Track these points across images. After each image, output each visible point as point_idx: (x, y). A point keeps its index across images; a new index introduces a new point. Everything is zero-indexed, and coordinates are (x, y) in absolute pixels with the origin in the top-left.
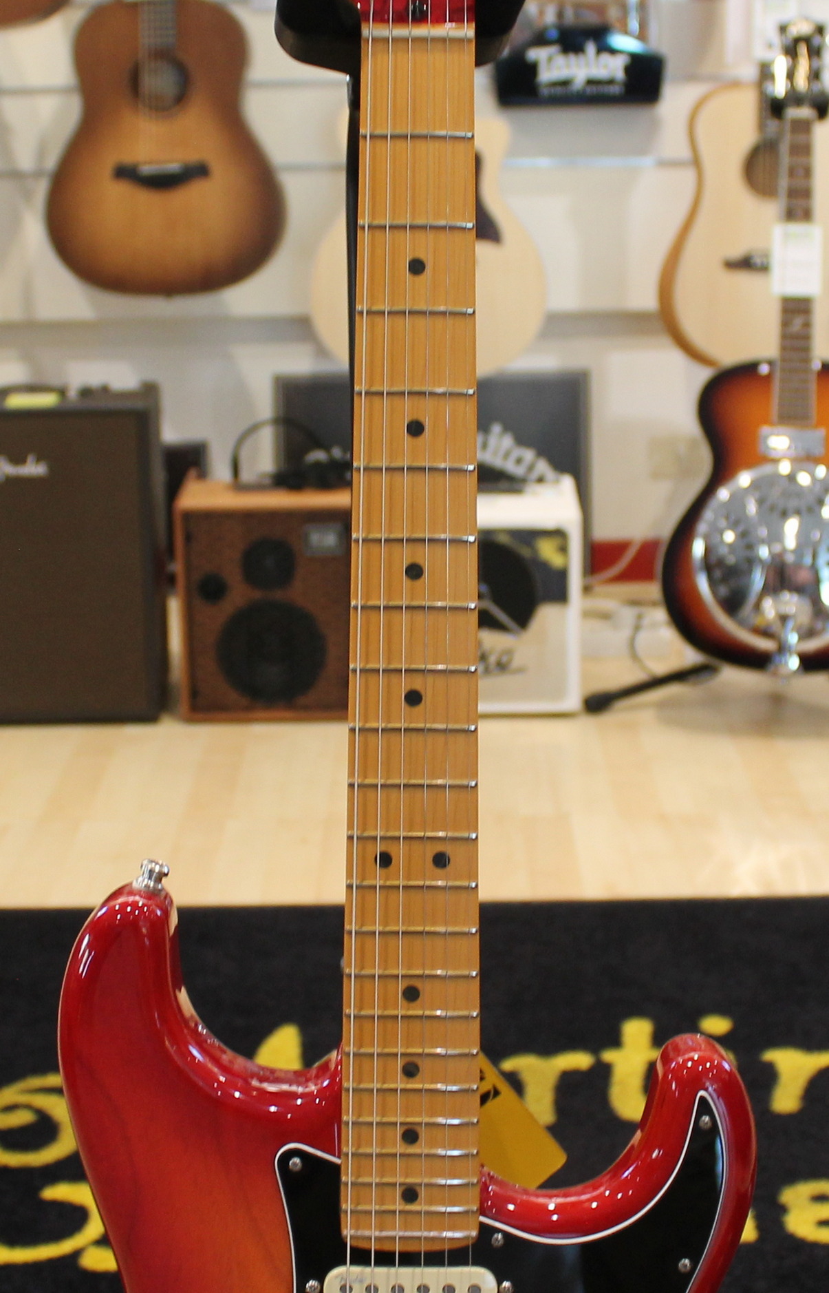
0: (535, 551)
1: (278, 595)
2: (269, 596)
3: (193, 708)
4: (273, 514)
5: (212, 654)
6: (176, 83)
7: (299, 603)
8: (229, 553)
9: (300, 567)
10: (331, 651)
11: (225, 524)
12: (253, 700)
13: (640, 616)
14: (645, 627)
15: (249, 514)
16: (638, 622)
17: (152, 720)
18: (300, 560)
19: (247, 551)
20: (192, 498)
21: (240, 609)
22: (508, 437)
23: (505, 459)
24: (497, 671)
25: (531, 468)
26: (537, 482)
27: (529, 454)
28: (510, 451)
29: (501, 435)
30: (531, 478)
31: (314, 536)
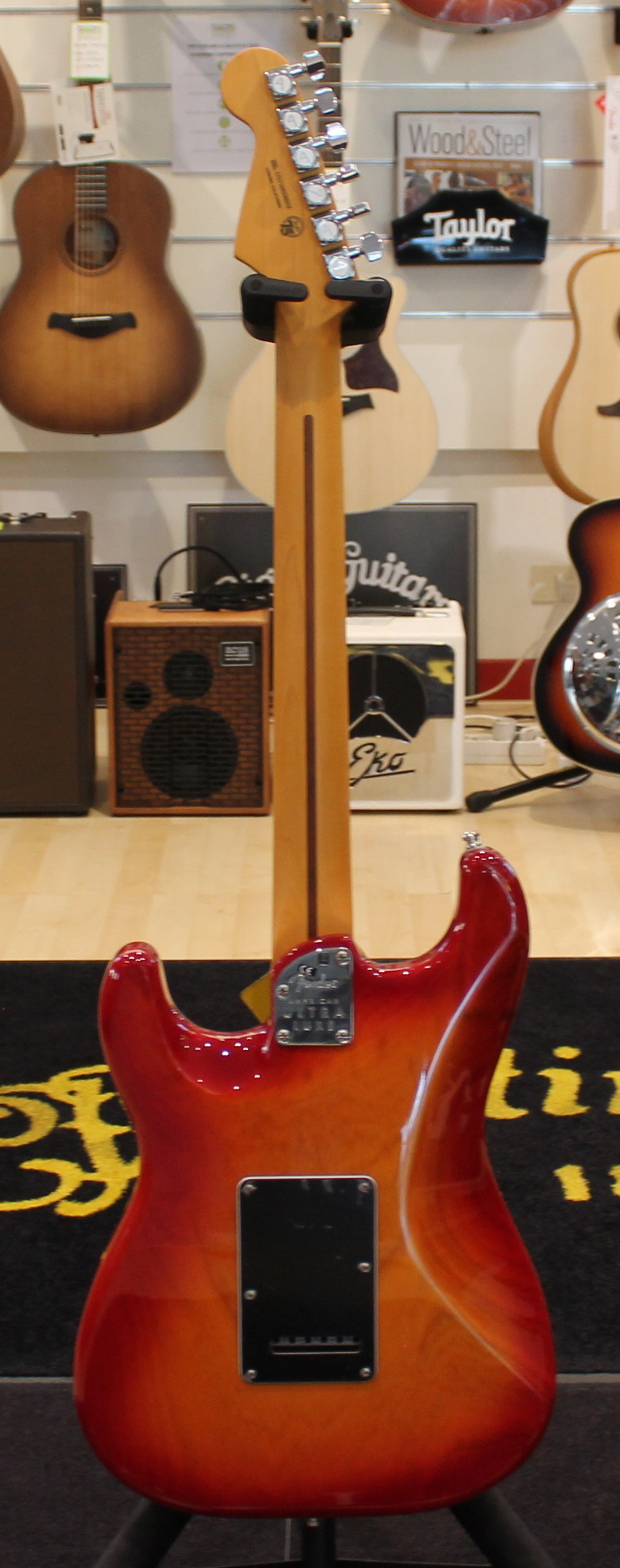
0: (427, 670)
1: (196, 702)
2: (188, 703)
3: (119, 803)
4: (192, 630)
5: (137, 754)
6: (107, 242)
7: (215, 709)
8: (153, 664)
9: (216, 677)
10: (242, 752)
11: (150, 638)
12: (173, 796)
13: (519, 728)
14: (522, 737)
15: (171, 630)
16: (517, 733)
17: (82, 813)
18: (216, 670)
19: (169, 663)
20: (121, 615)
21: (162, 714)
22: (402, 565)
23: (399, 584)
24: (389, 771)
25: (423, 593)
26: (428, 606)
27: (421, 581)
28: (403, 577)
29: (395, 563)
30: (423, 602)
31: (229, 650)
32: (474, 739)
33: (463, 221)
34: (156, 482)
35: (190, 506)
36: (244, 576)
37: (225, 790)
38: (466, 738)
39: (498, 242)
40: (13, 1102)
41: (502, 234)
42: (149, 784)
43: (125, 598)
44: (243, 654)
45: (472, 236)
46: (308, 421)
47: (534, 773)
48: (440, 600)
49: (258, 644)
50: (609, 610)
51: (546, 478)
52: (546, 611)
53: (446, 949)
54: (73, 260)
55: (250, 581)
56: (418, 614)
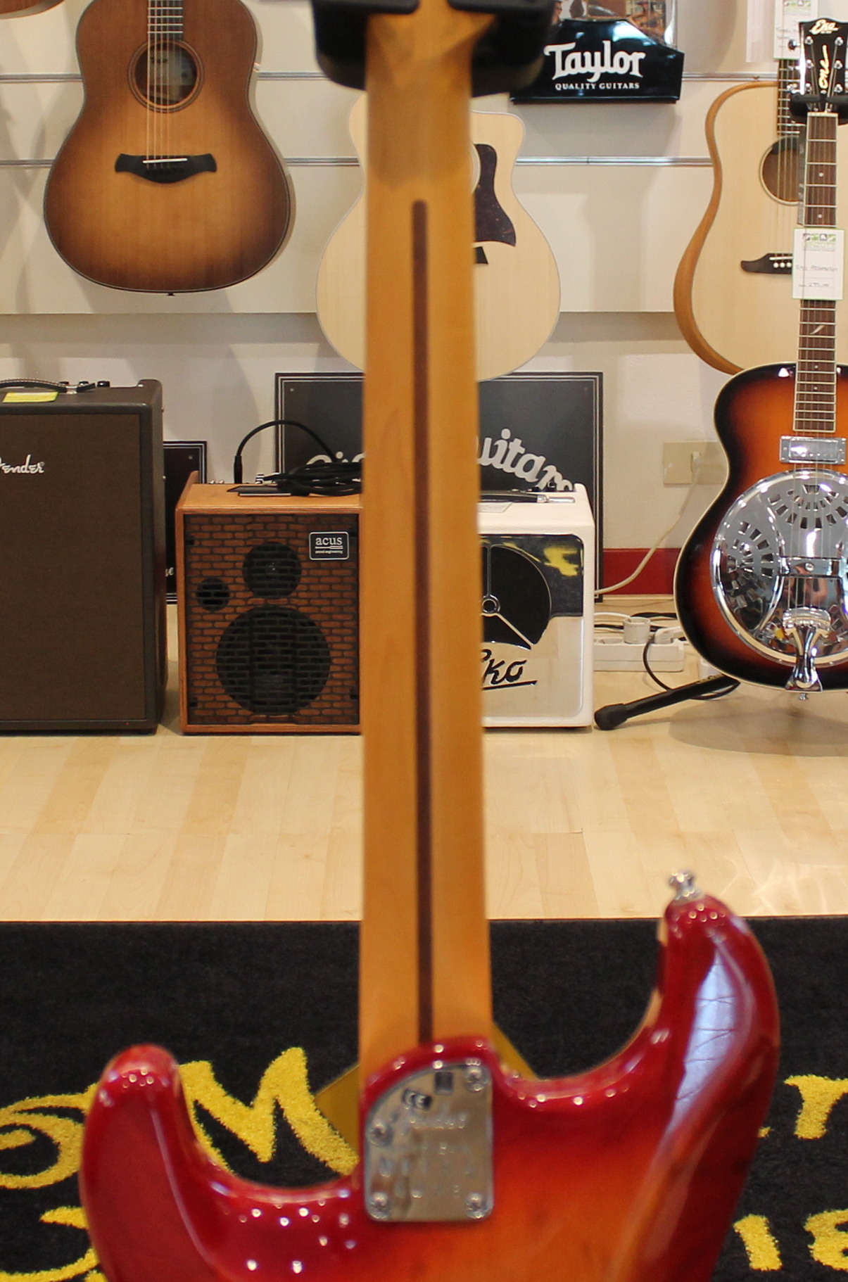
0: (545, 560)
1: (281, 601)
2: (271, 602)
3: (190, 720)
4: (277, 517)
5: (213, 662)
6: (184, 76)
7: (302, 610)
8: (232, 558)
9: (304, 573)
10: (335, 661)
11: (227, 528)
12: (254, 711)
13: (654, 629)
14: (657, 640)
15: (253, 518)
16: (652, 633)
17: (149, 731)
18: (304, 565)
19: (250, 556)
20: (195, 500)
21: (242, 616)
22: (518, 442)
23: (513, 465)
24: (506, 682)
25: (542, 474)
26: (548, 489)
27: (539, 461)
28: (519, 456)
29: (509, 441)
30: (542, 485)
31: (319, 541)
32: (603, 641)
33: (587, 55)
34: (237, 348)
35: (278, 375)
36: (339, 455)
37: (315, 704)
38: (595, 641)
39: (627, 78)
40: (37, 1121)
41: (631, 69)
42: (226, 698)
43: (203, 479)
44: (336, 546)
45: (598, 71)
46: (419, 212)
47: (674, 683)
48: (561, 483)
49: (355, 534)
50: (763, 495)
51: (684, 344)
52: (681, 494)
53: (637, 1067)
54: (146, 96)
55: (345, 461)
56: (539, 499)
